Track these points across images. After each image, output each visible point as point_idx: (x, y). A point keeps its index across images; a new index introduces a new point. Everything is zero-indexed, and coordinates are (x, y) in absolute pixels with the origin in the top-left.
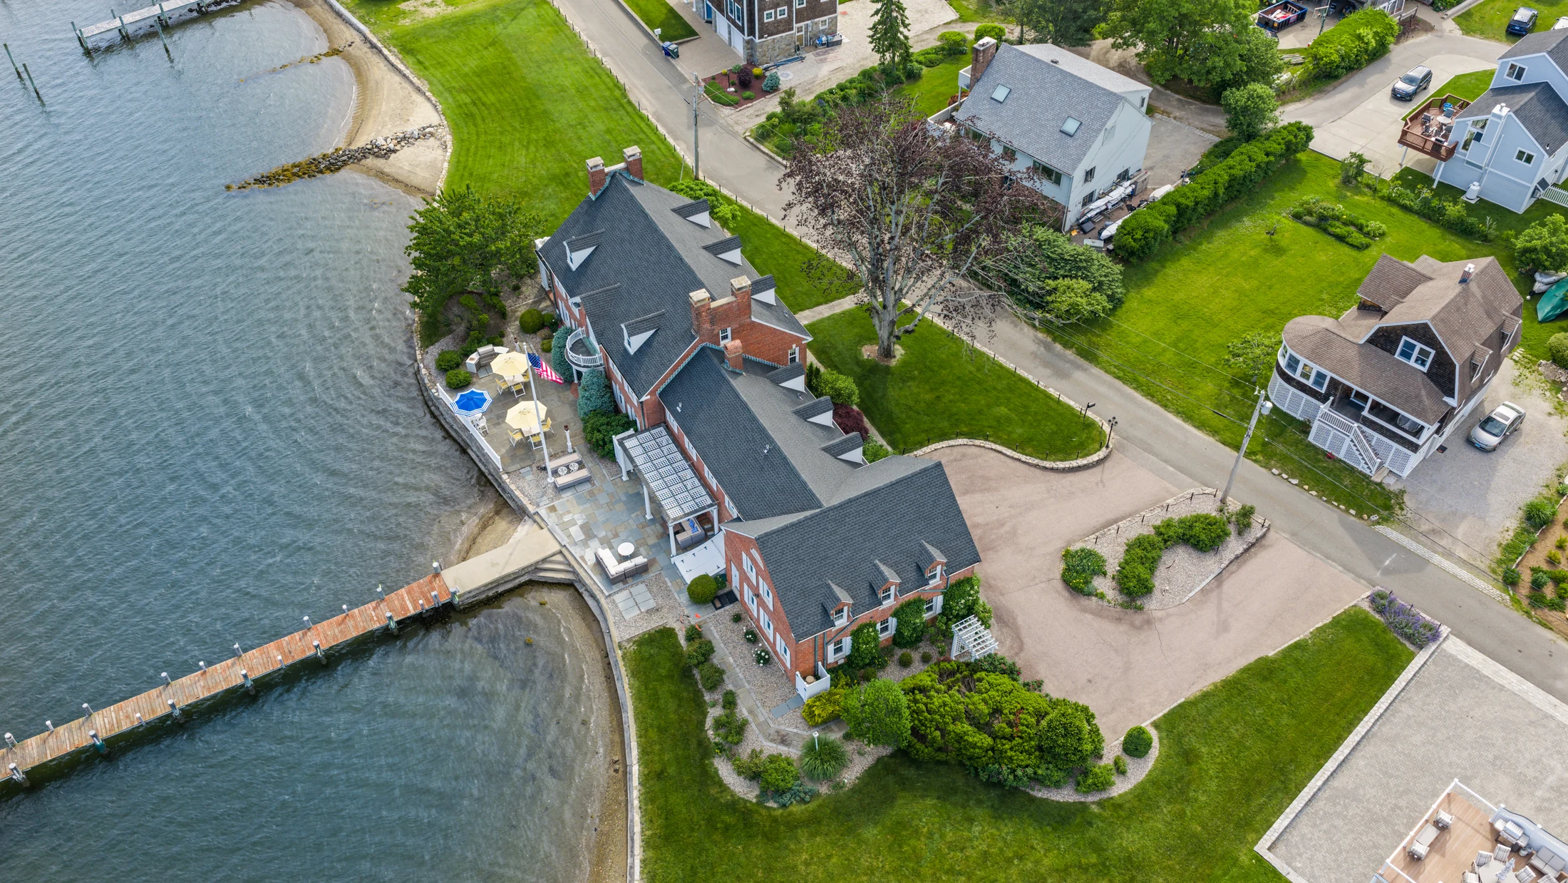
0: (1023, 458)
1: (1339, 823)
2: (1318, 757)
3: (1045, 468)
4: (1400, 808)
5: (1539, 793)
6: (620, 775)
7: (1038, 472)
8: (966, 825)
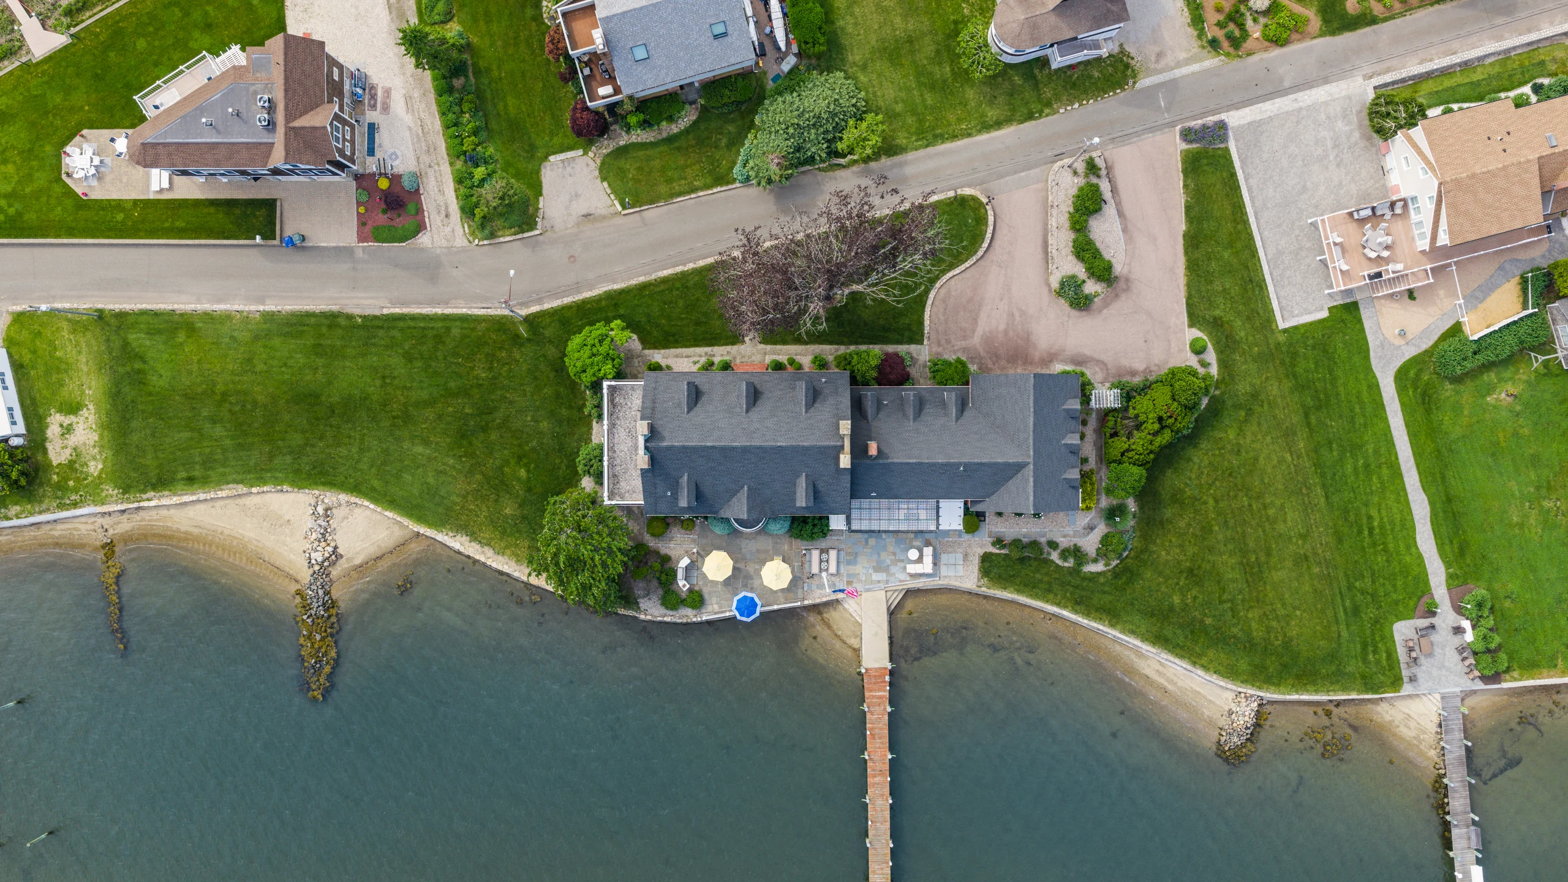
0: (967, 264)
1: (1288, 273)
2: (1254, 256)
3: (982, 257)
4: (1299, 236)
5: (1331, 158)
6: (1054, 619)
7: (981, 262)
8: (1191, 464)
